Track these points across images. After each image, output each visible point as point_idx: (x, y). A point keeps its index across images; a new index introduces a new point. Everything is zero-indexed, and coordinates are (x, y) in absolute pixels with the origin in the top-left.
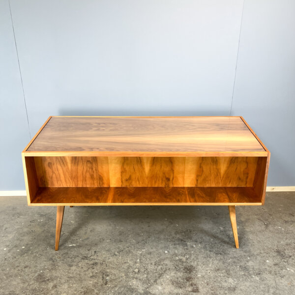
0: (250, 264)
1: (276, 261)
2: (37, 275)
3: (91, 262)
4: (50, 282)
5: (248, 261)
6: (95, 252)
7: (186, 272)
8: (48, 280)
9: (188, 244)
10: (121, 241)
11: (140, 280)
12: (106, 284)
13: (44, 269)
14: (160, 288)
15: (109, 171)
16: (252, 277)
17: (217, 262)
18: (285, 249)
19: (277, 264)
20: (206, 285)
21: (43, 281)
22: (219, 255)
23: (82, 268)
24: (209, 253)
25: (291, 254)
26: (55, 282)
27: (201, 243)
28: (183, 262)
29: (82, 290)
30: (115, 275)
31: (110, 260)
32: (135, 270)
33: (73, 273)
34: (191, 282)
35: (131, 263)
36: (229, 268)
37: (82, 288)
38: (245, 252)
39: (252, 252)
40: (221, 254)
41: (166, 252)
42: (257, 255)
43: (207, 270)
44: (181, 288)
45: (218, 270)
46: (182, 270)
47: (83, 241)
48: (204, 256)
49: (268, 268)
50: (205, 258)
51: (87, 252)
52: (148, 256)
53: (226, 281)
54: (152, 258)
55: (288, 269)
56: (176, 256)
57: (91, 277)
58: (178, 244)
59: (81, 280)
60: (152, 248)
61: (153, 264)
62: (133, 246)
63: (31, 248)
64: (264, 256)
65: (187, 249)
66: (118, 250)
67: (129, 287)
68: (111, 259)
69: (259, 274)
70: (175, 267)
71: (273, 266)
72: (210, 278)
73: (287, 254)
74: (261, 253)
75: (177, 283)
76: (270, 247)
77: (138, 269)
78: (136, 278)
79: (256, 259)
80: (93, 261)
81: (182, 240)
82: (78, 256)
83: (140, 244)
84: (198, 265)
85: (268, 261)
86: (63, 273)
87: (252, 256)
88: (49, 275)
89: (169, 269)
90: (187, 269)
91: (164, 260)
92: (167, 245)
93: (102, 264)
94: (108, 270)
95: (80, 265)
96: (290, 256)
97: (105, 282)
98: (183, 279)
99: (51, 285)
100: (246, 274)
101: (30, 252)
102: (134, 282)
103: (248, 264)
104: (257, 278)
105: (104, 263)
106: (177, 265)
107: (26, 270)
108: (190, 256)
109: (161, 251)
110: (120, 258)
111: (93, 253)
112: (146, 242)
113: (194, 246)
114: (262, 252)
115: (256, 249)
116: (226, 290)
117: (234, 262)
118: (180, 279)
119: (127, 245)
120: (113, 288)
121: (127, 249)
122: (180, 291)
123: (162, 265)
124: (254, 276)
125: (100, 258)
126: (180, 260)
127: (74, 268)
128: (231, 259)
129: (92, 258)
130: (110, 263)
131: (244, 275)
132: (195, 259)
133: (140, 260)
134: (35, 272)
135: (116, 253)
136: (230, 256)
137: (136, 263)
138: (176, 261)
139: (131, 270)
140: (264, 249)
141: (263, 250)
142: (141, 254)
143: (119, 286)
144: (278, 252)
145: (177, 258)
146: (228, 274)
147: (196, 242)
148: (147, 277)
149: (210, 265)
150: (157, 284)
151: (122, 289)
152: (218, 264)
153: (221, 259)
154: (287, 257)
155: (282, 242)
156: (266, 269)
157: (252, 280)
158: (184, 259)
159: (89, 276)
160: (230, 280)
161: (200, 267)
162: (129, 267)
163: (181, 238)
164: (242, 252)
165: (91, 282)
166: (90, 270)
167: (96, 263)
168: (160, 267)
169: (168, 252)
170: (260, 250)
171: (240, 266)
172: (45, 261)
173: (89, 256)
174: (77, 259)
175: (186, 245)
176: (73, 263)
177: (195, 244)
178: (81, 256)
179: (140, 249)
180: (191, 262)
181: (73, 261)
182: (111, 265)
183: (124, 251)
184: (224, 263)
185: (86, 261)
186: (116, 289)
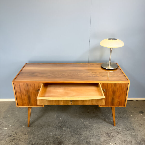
1: (105, 139)
3: (12, 138)
5: (91, 139)
6: (16, 133)
9: (63, 129)
10: (30, 127)
17: (76, 139)
18: (111, 133)
19: (105, 141)
22: (77, 135)
23: (7, 141)
24: (72, 134)
25: (113, 135)
27: (70, 128)
28: (58, 139)
32: (33, 143)
35: (32, 139)
36: (80, 142)
38: (91, 134)
39: (94, 134)
40: (78, 135)
41: (51, 133)
42: (97, 135)
43: (69, 144)
45: (75, 143)
46: (56, 143)
47: (11, 126)
48: (69, 135)
49: (100, 143)
50: (70, 137)
52: (42, 135)
54: (43, 136)
55: (110, 143)
56: (56, 135)
58: (58, 129)
60: (44, 131)
61: (43, 140)
62: (35, 130)
64: (100, 136)
65: (62, 132)
66: (27, 132)
68: (23, 137)
70: (54, 142)
71: (103, 142)
73: (112, 135)
76: (104, 131)
77: (35, 142)
79: (95, 137)
80: (14, 138)
81: (61, 127)
82: (7, 135)
83: (39, 128)
84: (65, 140)
85: (101, 139)
87: (94, 136)
89: (50, 143)
90: (59, 143)
91: (49, 138)
92: (52, 130)
93: (17, 139)
94: (19, 143)
95: (6, 140)
96: (113, 136)
103: (90, 140)
105: (19, 138)
108: (63, 136)
109: (49, 133)
110: (27, 136)
111: (15, 133)
112: (42, 128)
113: (66, 130)
114: (99, 134)
115: (97, 132)
117: (84, 139)
119: (33, 129)
121: (32, 131)
123: (47, 140)
125: (17, 136)
127: (3, 141)
128: (83, 138)
129: (13, 136)
130: (22, 139)
132: (65, 137)
133: (37, 137)
135: (26, 133)
136: (83, 136)
137: (35, 139)
139: (31, 143)
141: (100, 133)
142: (38, 134)
144: (108, 134)
145: (56, 137)
147: (68, 128)
149: (71, 141)
152: (75, 140)
153: (78, 137)
154: (111, 137)
155: (111, 129)
156: (99, 143)
158: (59, 137)
161: (66, 142)
162: (31, 141)
163: (60, 125)
164: (89, 134)
166: (10, 143)
168: (46, 141)
169: (52, 133)
170: (99, 133)
171: (86, 142)
173: (12, 135)
174: (6, 137)
175: (62, 129)
176: (3, 139)
177: (67, 129)
178: (8, 135)
179: (38, 132)
180: (62, 139)
181: (3, 138)
182: (22, 140)
183: (30, 132)
184: (78, 140)
185: (10, 137)
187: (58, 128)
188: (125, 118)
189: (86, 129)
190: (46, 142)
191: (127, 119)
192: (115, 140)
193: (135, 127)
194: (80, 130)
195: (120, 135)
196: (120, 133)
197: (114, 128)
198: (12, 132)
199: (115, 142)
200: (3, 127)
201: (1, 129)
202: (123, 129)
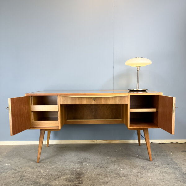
0: (122, 172)
1: (140, 171)
3: (16, 171)
6: (21, 167)
7: (77, 175)
11: (45, 179)
12: (21, 180)
14: (57, 182)
18: (147, 166)
20: (89, 181)
23: (9, 174)
24: (96, 167)
27: (92, 163)
29: (4, 183)
30: (29, 176)
31: (29, 170)
32: (44, 175)
33: (1, 176)
34: (78, 180)
35: (42, 172)
36: (107, 173)
37: (4, 182)
38: (120, 167)
40: (104, 168)
41: (68, 167)
42: (128, 168)
43: (92, 174)
44: (71, 182)
45: (99, 174)
46: (75, 174)
47: (15, 163)
49: (133, 174)
50: (93, 169)
52: (55, 169)
53: (103, 179)
54: (57, 169)
55: (147, 174)
56: (74, 168)
58: (77, 164)
59: (5, 179)
60: (59, 166)
61: (57, 172)
62: (47, 165)
64: (132, 169)
65: (82, 166)
66: (36, 166)
67: (36, 182)
69: (127, 176)
70: (71, 173)
71: (137, 173)
72: (93, 178)
74: (130, 167)
75: (69, 180)
76: (137, 165)
78: (43, 178)
79: (126, 170)
80: (19, 171)
81: (80, 162)
82: (9, 169)
83: (52, 164)
84: (87, 172)
85: (134, 171)
87: (124, 168)
89: (67, 174)
90: (79, 174)
91: (65, 170)
92: (69, 164)
93: (23, 172)
94: (26, 175)
96: (150, 169)
98: (74, 178)
100: (118, 176)
102: (41, 180)
103: (120, 172)
104: (125, 178)
105: (25, 172)
108: (83, 169)
112: (56, 163)
115: (128, 166)
116: (101, 183)
118: (72, 178)
119: (44, 164)
120: (25, 182)
121: (42, 166)
122: (70, 183)
123: (63, 172)
125: (23, 170)
126: (76, 170)
128: (110, 170)
129: (18, 169)
131: (116, 177)
132: (86, 170)
133: (49, 170)
135: (35, 168)
137: (46, 171)
138: (73, 171)
139: (41, 174)
140: (133, 166)
142: (51, 168)
143: (29, 181)
144: (142, 167)
145: (74, 169)
146: (105, 176)
147: (90, 163)
148: (50, 178)
149: (95, 172)
150: (55, 180)
151: (31, 183)
152: (100, 172)
154: (148, 169)
155: (146, 163)
157: (121, 178)
158: (78, 170)
159: (12, 177)
160: (106, 179)
164: (118, 167)
165: (12, 180)
171: (115, 173)
173: (16, 169)
174: (7, 170)
175: (83, 164)
177: (88, 164)
178: (11, 169)
179: (51, 166)
180: (83, 171)
181: (4, 171)
182: (29, 173)
183: (40, 167)
184: (104, 171)
185: (13, 171)
186: (27, 183)
188: (163, 155)
189: (114, 164)
190: (61, 174)
191: (167, 156)
192: (152, 171)
193: (178, 162)
194: (105, 164)
195: (158, 168)
196: (159, 167)
197: (150, 162)
198: (16, 167)
199: (153, 173)
200: (5, 163)
201: (2, 165)
202: (162, 163)
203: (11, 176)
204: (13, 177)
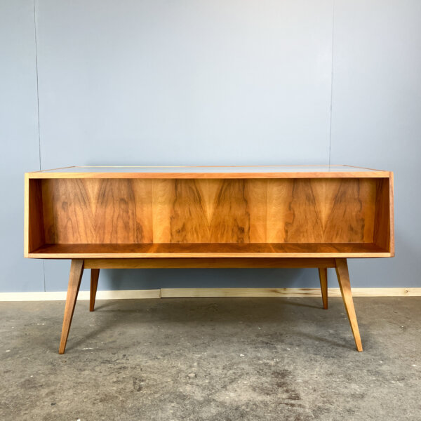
0: (385, 368)
2: (23, 380)
3: (117, 367)
4: (43, 388)
5: (380, 365)
6: (124, 355)
7: (276, 377)
8: (41, 386)
9: (279, 347)
10: (167, 344)
11: (198, 385)
12: (139, 389)
13: (37, 374)
14: (232, 394)
15: (152, 215)
16: (391, 383)
17: (329, 366)
20: (312, 391)
21: (32, 387)
22: (331, 358)
23: (101, 372)
24: (313, 356)
26: (53, 388)
27: (298, 346)
28: (270, 366)
29: (97, 397)
30: (155, 380)
31: (147, 364)
32: (189, 375)
33: (84, 378)
34: (285, 388)
35: (183, 367)
36: (349, 372)
37: (97, 394)
38: (374, 355)
39: (386, 356)
40: (333, 357)
41: (242, 355)
42: (395, 358)
43: (312, 375)
44: (268, 394)
45: (331, 374)
46: (269, 374)
47: (105, 344)
48: (305, 359)
49: (417, 373)
50: (307, 361)
51: (111, 355)
52: (213, 360)
53: (346, 387)
54: (218, 361)
56: (259, 359)
57: (114, 382)
58: (262, 347)
59: (97, 386)
60: (218, 352)
61: (221, 368)
62: (186, 350)
63: (20, 352)
64: (406, 360)
65: (277, 352)
66: (161, 353)
67: (178, 394)
68: (151, 363)
69: (403, 379)
70: (258, 372)
72: (319, 383)
74: (400, 356)
75: (262, 389)
76: (414, 350)
77: (195, 373)
78: (192, 384)
79: (393, 362)
80: (120, 365)
81: (267, 343)
82: (95, 360)
83: (198, 347)
84: (296, 369)
85: (414, 365)
86: (68, 378)
87: (386, 359)
88: (43, 380)
89: (247, 374)
90: (279, 374)
91: (238, 364)
92: (243, 348)
93: (134, 368)
94: (144, 375)
95: (97, 369)
97: (138, 387)
98: (272, 385)
99: (44, 392)
100: (381, 379)
101: (18, 356)
102: (188, 388)
103: (380, 368)
104: (401, 384)
105: (138, 367)
106: (260, 369)
107: (7, 375)
108: (283, 360)
109: (233, 354)
110: (165, 361)
111: (121, 356)
112: (208, 345)
113: (288, 349)
114: (403, 355)
115: (392, 352)
116: (348, 397)
117: (357, 366)
118: (266, 384)
119: (178, 348)
120: (150, 394)
121: (176, 352)
122: (268, 398)
123: (236, 369)
124: (393, 382)
125: (131, 362)
126: (266, 364)
127: (86, 372)
128: (351, 363)
129: (118, 361)
130: (149, 367)
131: (377, 380)
132: (291, 362)
133: (198, 364)
134: (21, 377)
135: (159, 357)
136: (350, 359)
137: (191, 367)
138: (259, 365)
139: (183, 374)
140: (405, 353)
142: (200, 358)
143: (161, 392)
145: (261, 362)
146: (348, 379)
147: (292, 344)
148: (209, 383)
149: (317, 369)
150: (226, 390)
151: (168, 396)
152: (330, 368)
153: (334, 363)
156: (413, 374)
157: (392, 386)
158: (272, 363)
159: (111, 381)
160: (354, 386)
161: (297, 372)
162: (180, 371)
163: (265, 340)
164: (368, 355)
165: (114, 388)
166: (113, 375)
167: (125, 368)
168: (231, 372)
169: (245, 355)
170: (399, 354)
171: (368, 371)
172: (41, 365)
173: (113, 360)
174: (93, 363)
175: (276, 348)
176: (86, 368)
177: (290, 348)
178: (100, 360)
179: (198, 353)
180: (284, 366)
181: (87, 365)
182: (149, 369)
183: (172, 355)
184: (339, 367)
185: (109, 365)
186: (156, 396)
187: (260, 346)
190: (234, 373)
203: (108, 378)
204: (115, 380)
